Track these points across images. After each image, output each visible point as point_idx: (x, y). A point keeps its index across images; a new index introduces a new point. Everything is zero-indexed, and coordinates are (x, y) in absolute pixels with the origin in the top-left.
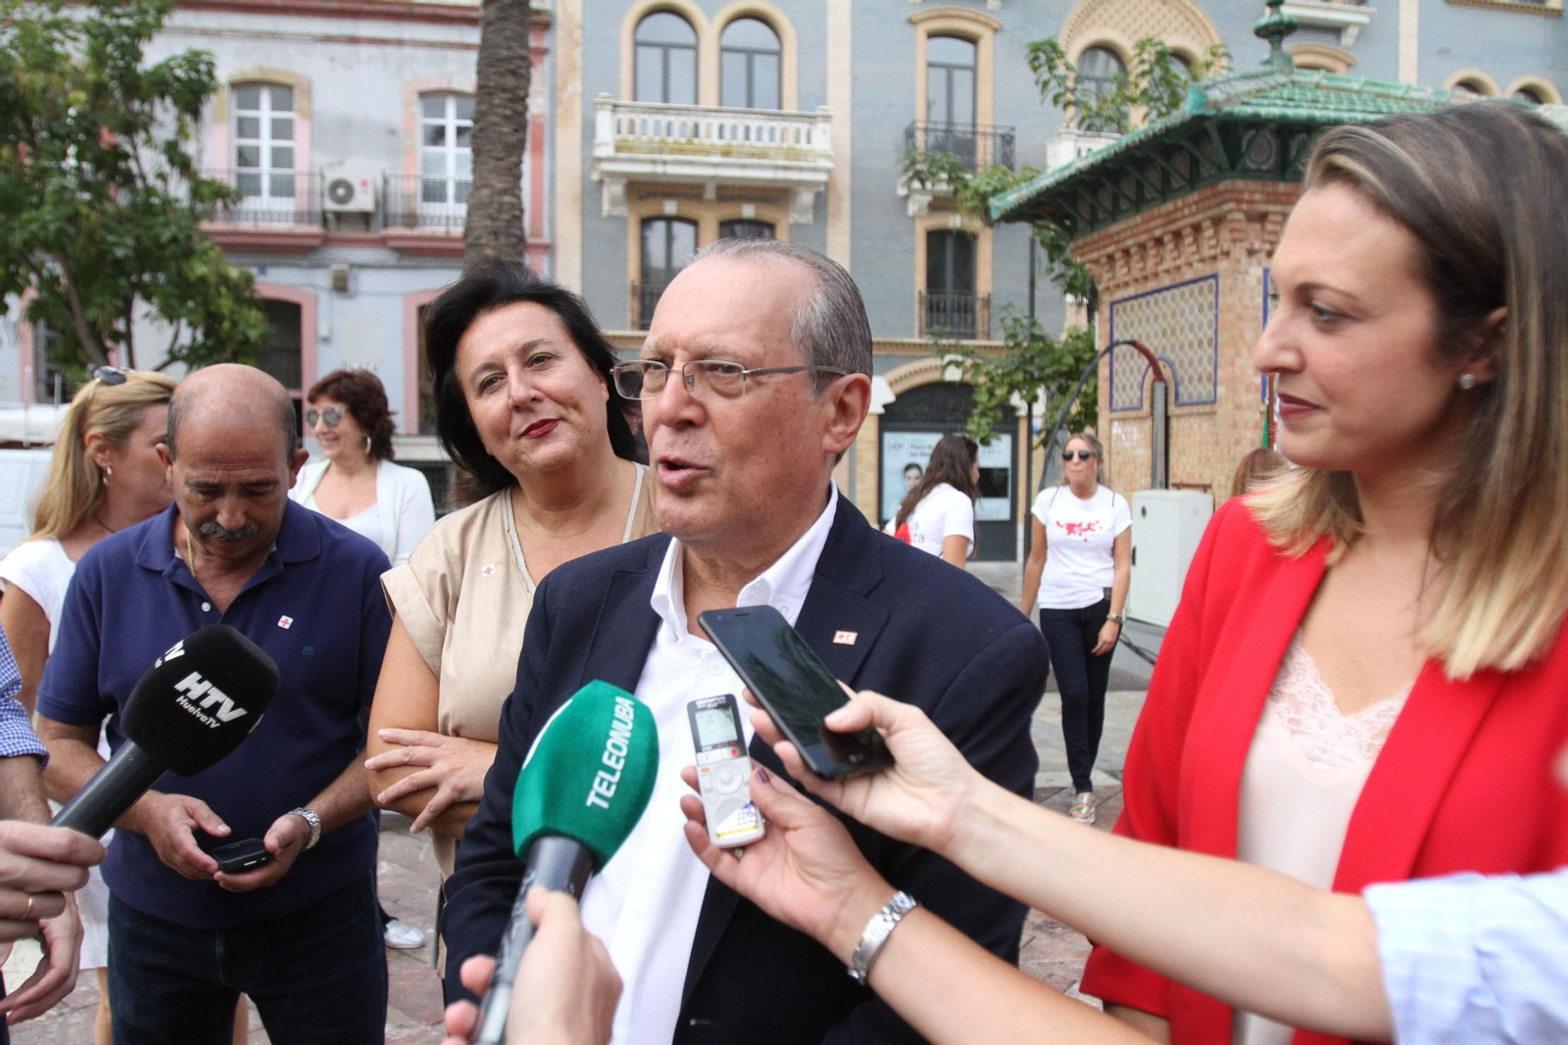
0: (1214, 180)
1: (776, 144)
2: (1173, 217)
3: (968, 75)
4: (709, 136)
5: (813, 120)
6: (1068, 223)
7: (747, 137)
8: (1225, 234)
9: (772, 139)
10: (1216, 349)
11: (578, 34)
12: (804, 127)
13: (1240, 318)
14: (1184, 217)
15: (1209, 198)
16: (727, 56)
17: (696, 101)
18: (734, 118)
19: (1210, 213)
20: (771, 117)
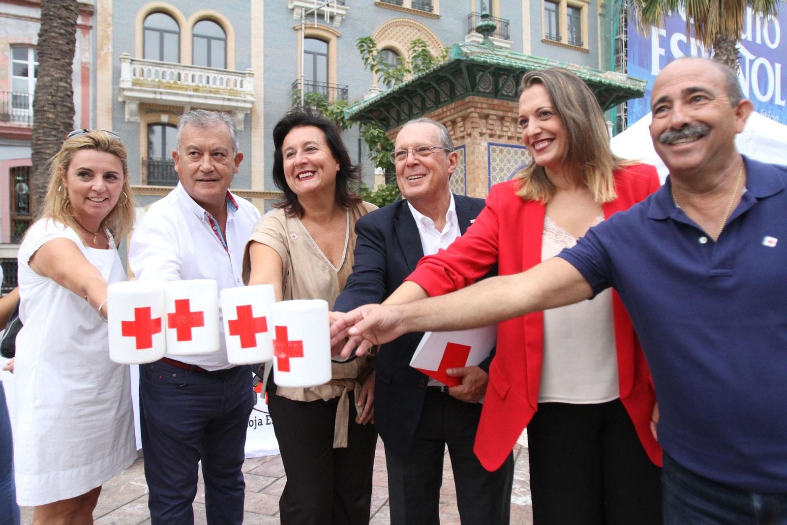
0: (463, 96)
1: (224, 86)
2: (441, 116)
3: (324, 58)
4: (186, 80)
5: (243, 75)
6: (385, 122)
7: (208, 82)
8: (468, 125)
9: (221, 84)
10: (465, 184)
11: (110, 19)
12: (239, 79)
13: (478, 167)
14: (447, 116)
15: (460, 106)
16: (196, 39)
17: (179, 62)
18: (200, 72)
19: (461, 114)
20: (221, 73)
